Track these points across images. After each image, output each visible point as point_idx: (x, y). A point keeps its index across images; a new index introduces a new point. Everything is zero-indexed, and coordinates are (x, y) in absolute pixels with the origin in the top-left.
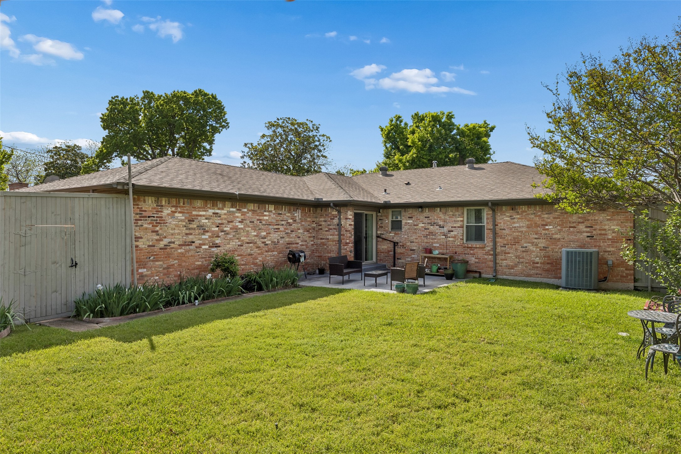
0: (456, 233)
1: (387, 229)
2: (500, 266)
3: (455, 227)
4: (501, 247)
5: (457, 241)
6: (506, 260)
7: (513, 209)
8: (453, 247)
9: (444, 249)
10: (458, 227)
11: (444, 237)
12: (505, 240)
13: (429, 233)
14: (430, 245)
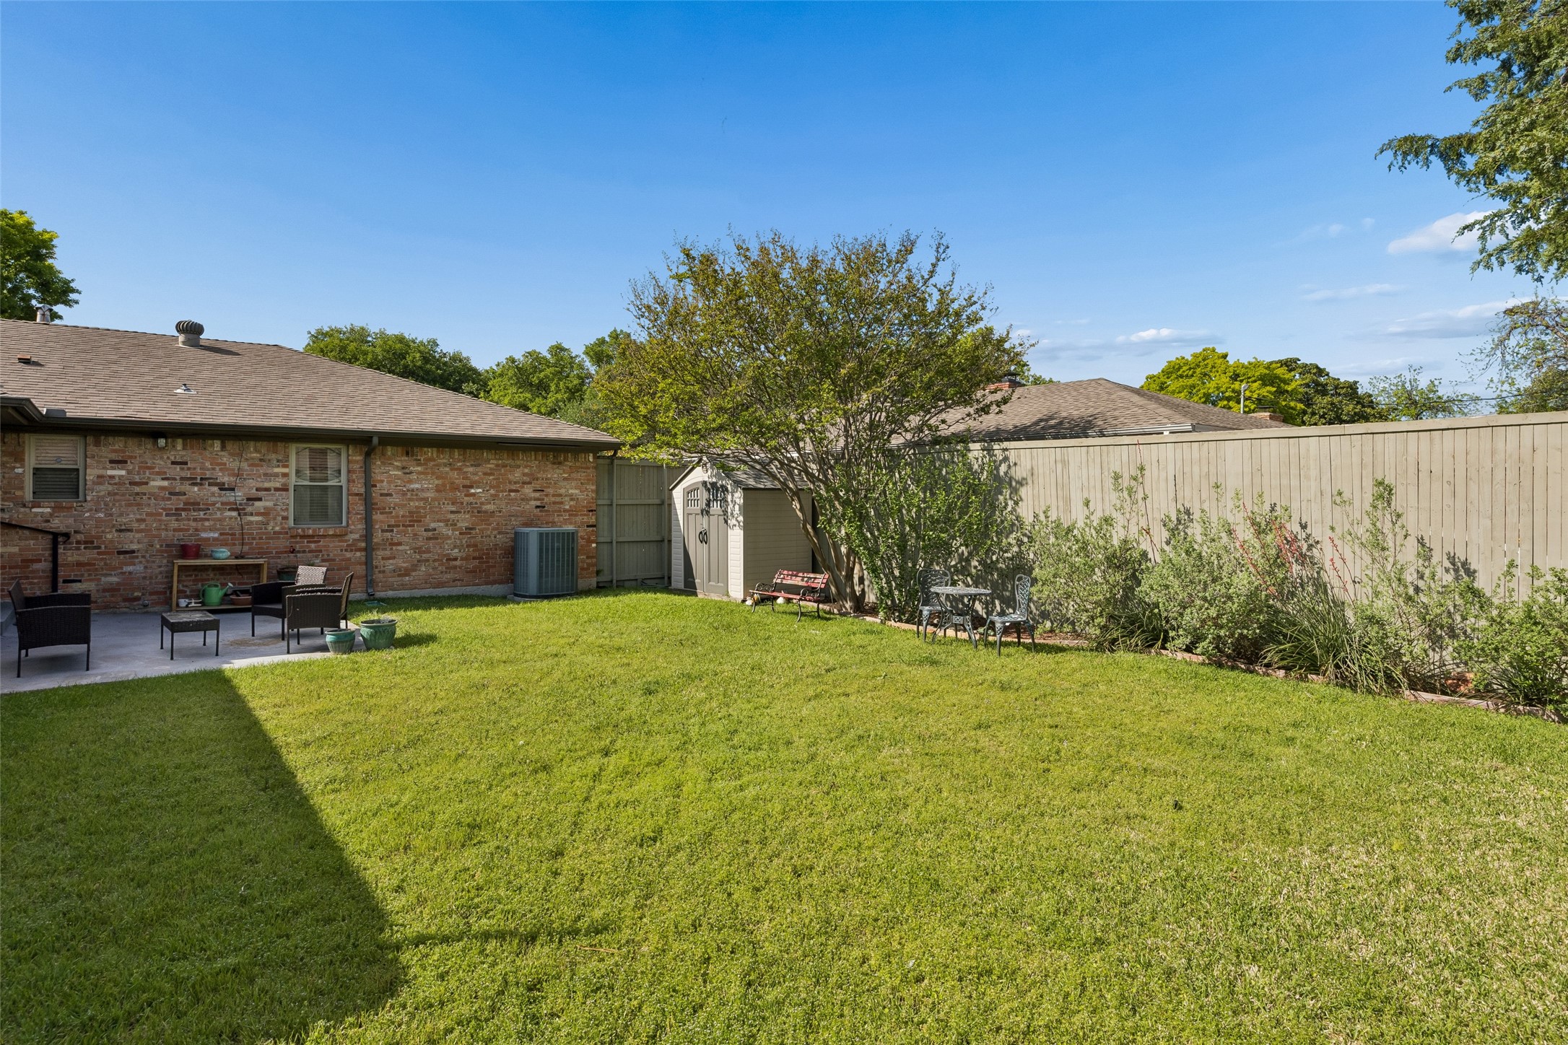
0: (269, 504)
1: (18, 493)
2: (380, 572)
3: (267, 490)
4: (383, 531)
5: (272, 524)
6: (394, 558)
7: (407, 454)
8: (261, 538)
9: (234, 544)
10: (277, 489)
11: (234, 514)
12: (392, 517)
13: (185, 504)
14: (191, 535)
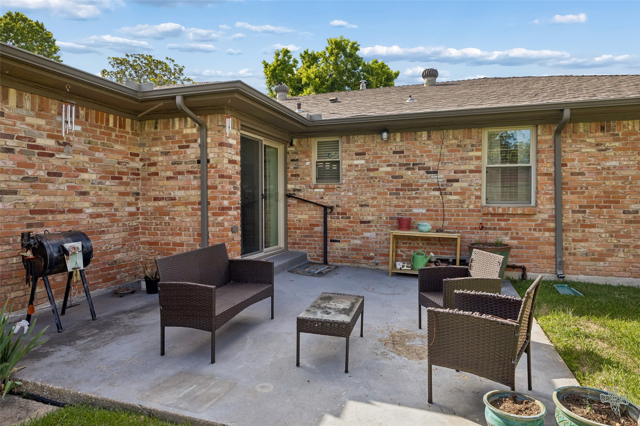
0: (465, 185)
1: (308, 179)
2: (570, 254)
3: (463, 172)
4: (574, 212)
5: (467, 202)
6: (587, 241)
7: (602, 129)
8: (458, 215)
9: (437, 220)
10: (471, 171)
11: (437, 193)
12: (585, 197)
13: (403, 185)
14: (406, 211)
